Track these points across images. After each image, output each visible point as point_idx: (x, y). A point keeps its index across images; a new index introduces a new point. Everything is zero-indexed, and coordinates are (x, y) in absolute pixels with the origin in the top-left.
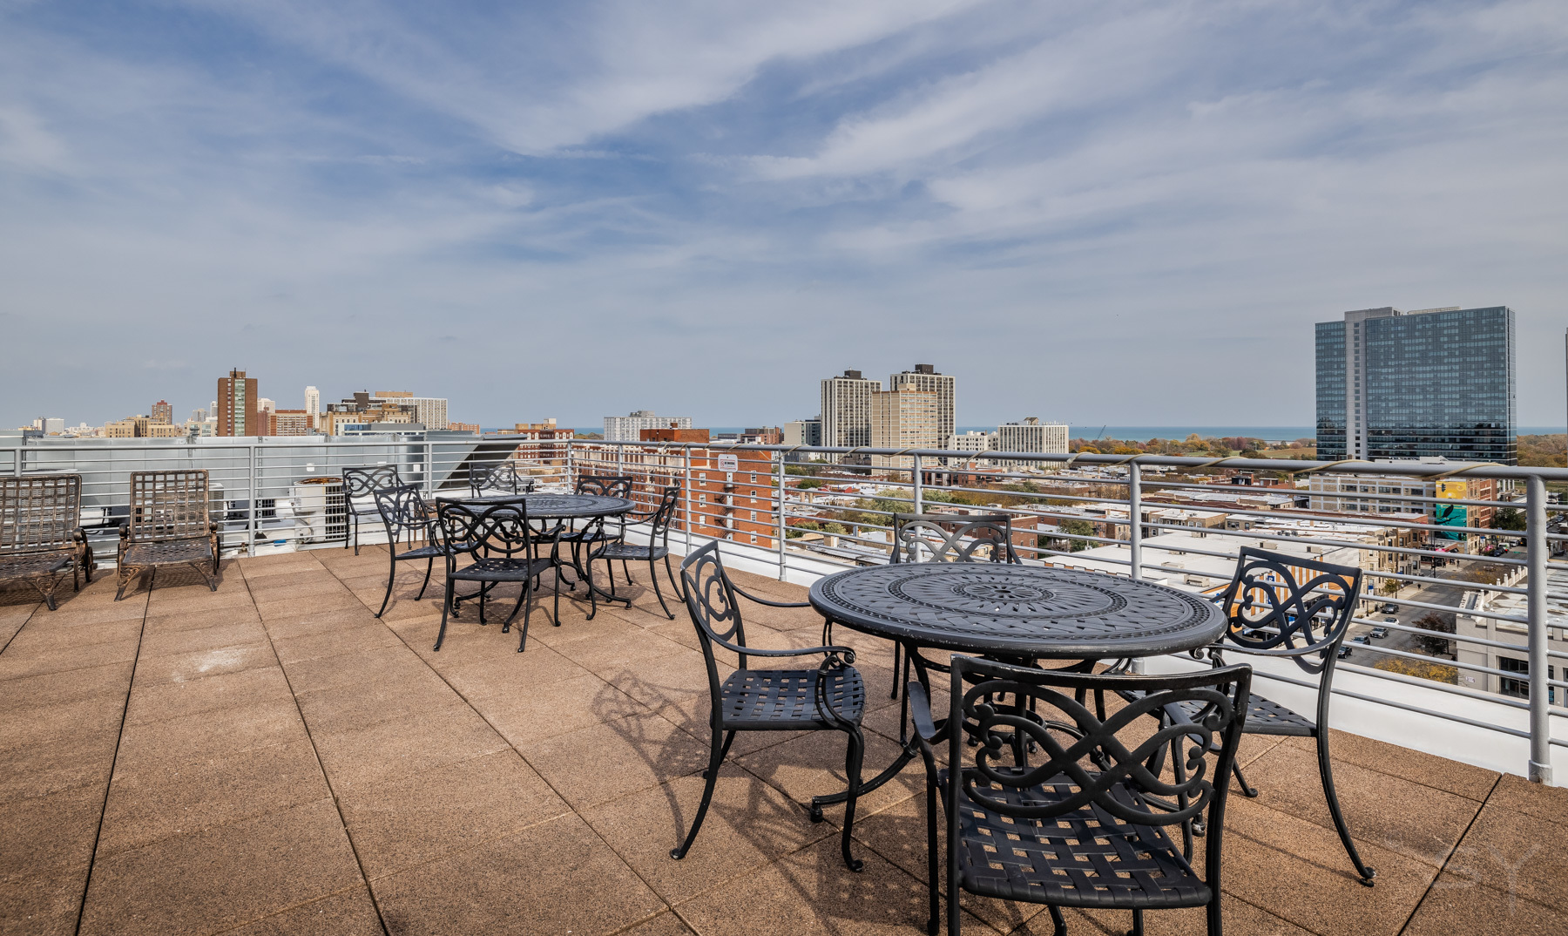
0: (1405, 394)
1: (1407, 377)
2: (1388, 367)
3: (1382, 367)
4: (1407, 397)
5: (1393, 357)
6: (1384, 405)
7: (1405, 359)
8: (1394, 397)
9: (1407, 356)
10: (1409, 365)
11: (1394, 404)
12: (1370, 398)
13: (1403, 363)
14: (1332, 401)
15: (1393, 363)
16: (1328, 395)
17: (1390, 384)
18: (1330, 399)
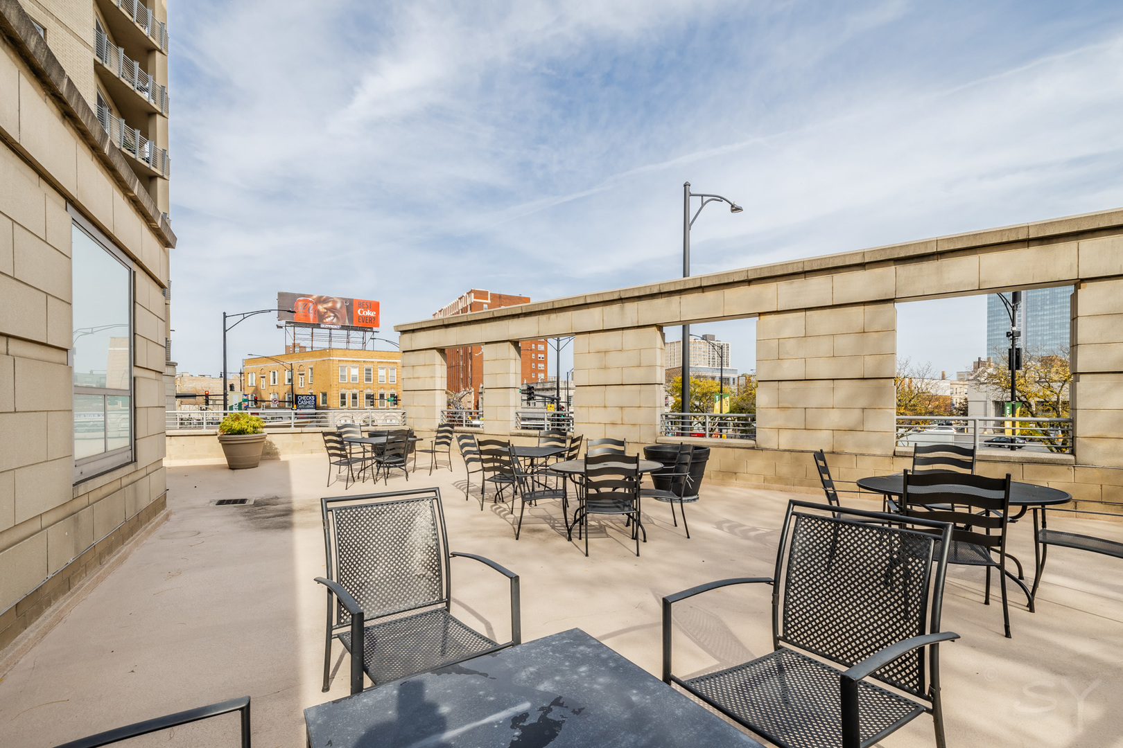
0: (1057, 329)
1: (1059, 316)
2: (1044, 310)
3: (1039, 311)
4: (1059, 332)
5: (1048, 302)
6: (1040, 338)
7: (1058, 303)
8: (1048, 332)
9: (1059, 301)
10: (1061, 307)
11: (1048, 338)
12: (1029, 334)
13: (1056, 306)
14: (999, 339)
15: (1048, 307)
16: (996, 335)
17: (1045, 323)
18: (998, 337)
